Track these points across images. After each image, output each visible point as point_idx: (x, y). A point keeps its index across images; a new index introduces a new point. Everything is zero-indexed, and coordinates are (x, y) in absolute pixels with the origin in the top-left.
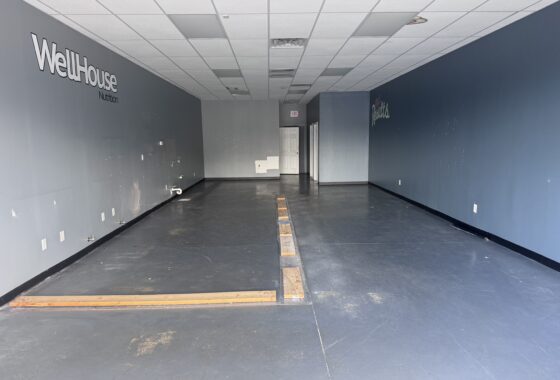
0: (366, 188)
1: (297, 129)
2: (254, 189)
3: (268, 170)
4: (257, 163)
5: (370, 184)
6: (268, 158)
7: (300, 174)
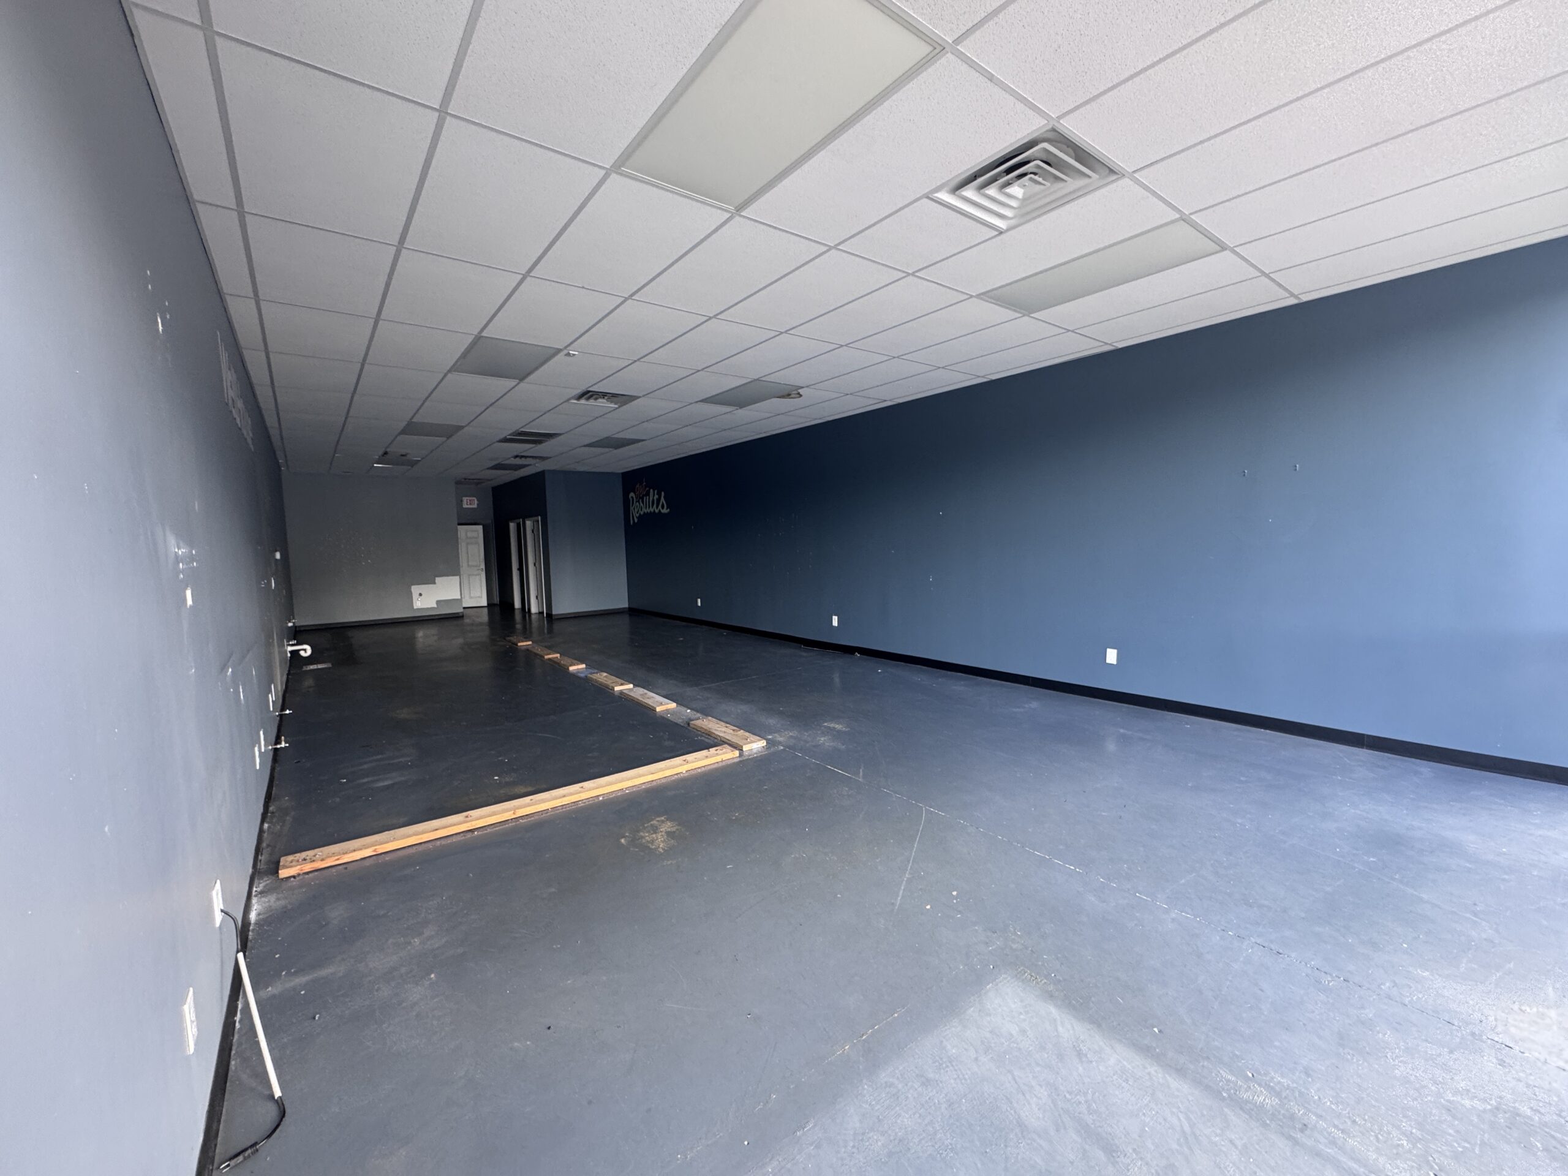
0: (626, 619)
1: (480, 528)
2: (413, 639)
3: (438, 602)
4: (415, 590)
5: (632, 612)
6: (438, 580)
7: (490, 605)
